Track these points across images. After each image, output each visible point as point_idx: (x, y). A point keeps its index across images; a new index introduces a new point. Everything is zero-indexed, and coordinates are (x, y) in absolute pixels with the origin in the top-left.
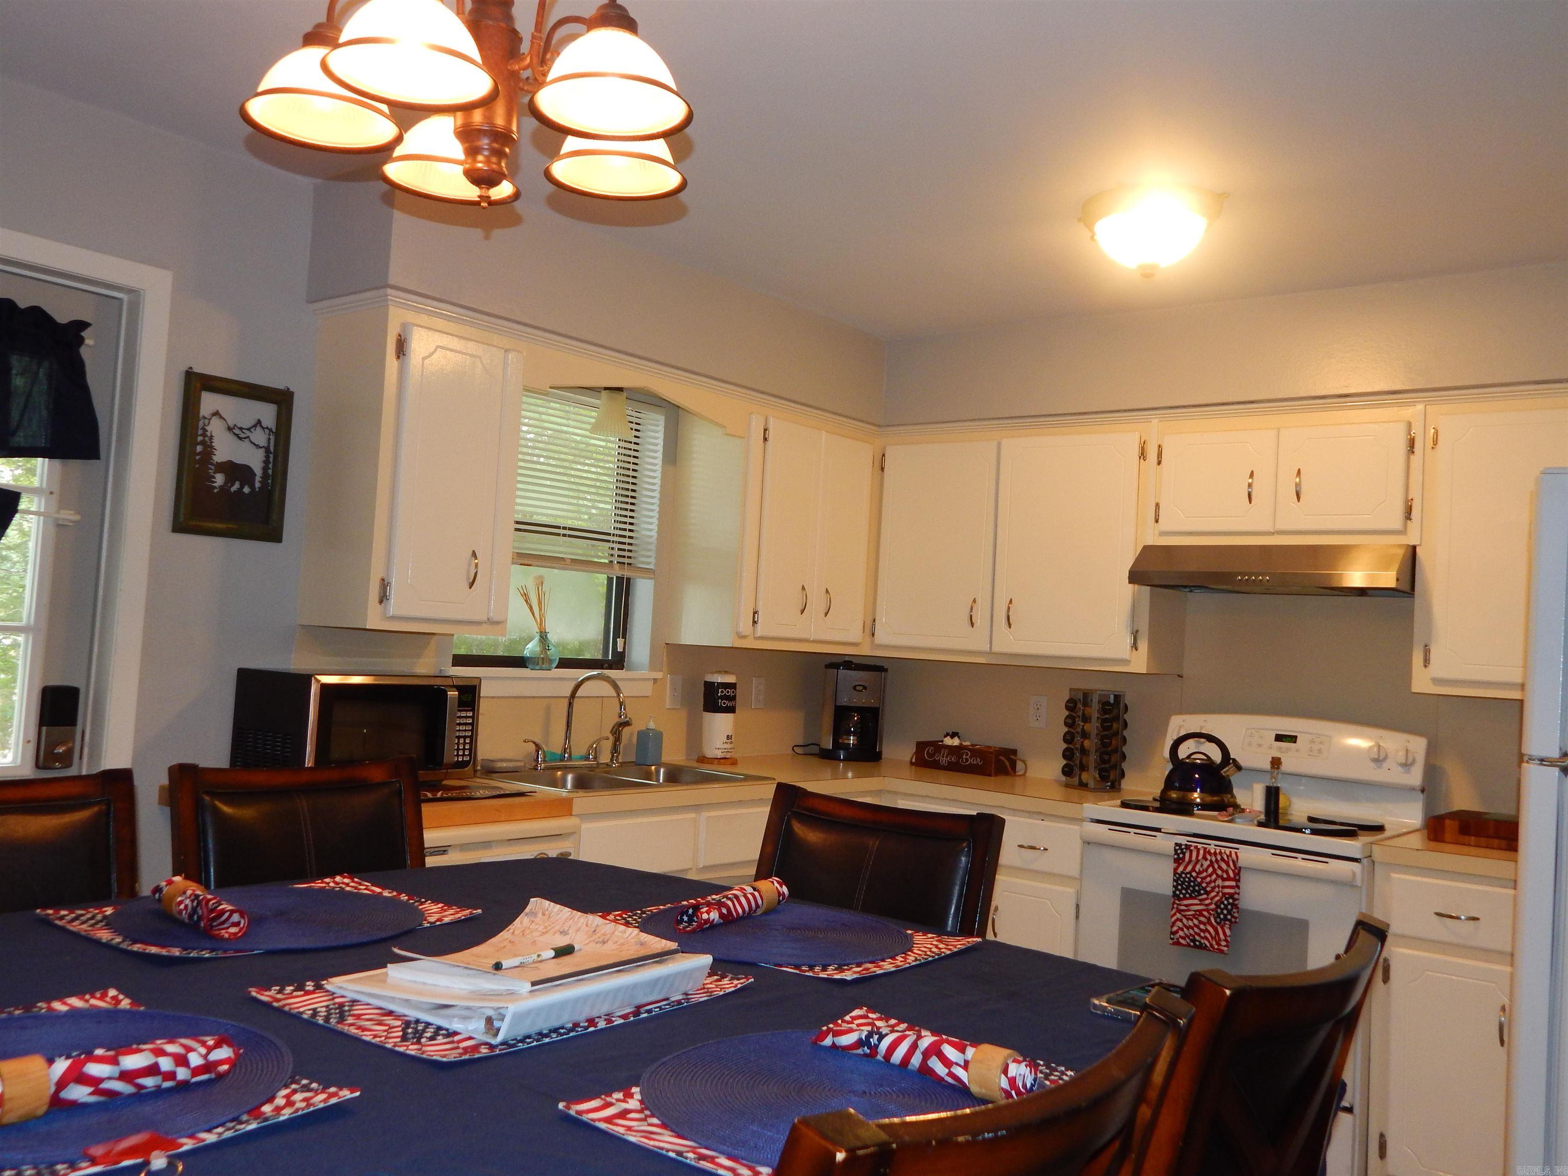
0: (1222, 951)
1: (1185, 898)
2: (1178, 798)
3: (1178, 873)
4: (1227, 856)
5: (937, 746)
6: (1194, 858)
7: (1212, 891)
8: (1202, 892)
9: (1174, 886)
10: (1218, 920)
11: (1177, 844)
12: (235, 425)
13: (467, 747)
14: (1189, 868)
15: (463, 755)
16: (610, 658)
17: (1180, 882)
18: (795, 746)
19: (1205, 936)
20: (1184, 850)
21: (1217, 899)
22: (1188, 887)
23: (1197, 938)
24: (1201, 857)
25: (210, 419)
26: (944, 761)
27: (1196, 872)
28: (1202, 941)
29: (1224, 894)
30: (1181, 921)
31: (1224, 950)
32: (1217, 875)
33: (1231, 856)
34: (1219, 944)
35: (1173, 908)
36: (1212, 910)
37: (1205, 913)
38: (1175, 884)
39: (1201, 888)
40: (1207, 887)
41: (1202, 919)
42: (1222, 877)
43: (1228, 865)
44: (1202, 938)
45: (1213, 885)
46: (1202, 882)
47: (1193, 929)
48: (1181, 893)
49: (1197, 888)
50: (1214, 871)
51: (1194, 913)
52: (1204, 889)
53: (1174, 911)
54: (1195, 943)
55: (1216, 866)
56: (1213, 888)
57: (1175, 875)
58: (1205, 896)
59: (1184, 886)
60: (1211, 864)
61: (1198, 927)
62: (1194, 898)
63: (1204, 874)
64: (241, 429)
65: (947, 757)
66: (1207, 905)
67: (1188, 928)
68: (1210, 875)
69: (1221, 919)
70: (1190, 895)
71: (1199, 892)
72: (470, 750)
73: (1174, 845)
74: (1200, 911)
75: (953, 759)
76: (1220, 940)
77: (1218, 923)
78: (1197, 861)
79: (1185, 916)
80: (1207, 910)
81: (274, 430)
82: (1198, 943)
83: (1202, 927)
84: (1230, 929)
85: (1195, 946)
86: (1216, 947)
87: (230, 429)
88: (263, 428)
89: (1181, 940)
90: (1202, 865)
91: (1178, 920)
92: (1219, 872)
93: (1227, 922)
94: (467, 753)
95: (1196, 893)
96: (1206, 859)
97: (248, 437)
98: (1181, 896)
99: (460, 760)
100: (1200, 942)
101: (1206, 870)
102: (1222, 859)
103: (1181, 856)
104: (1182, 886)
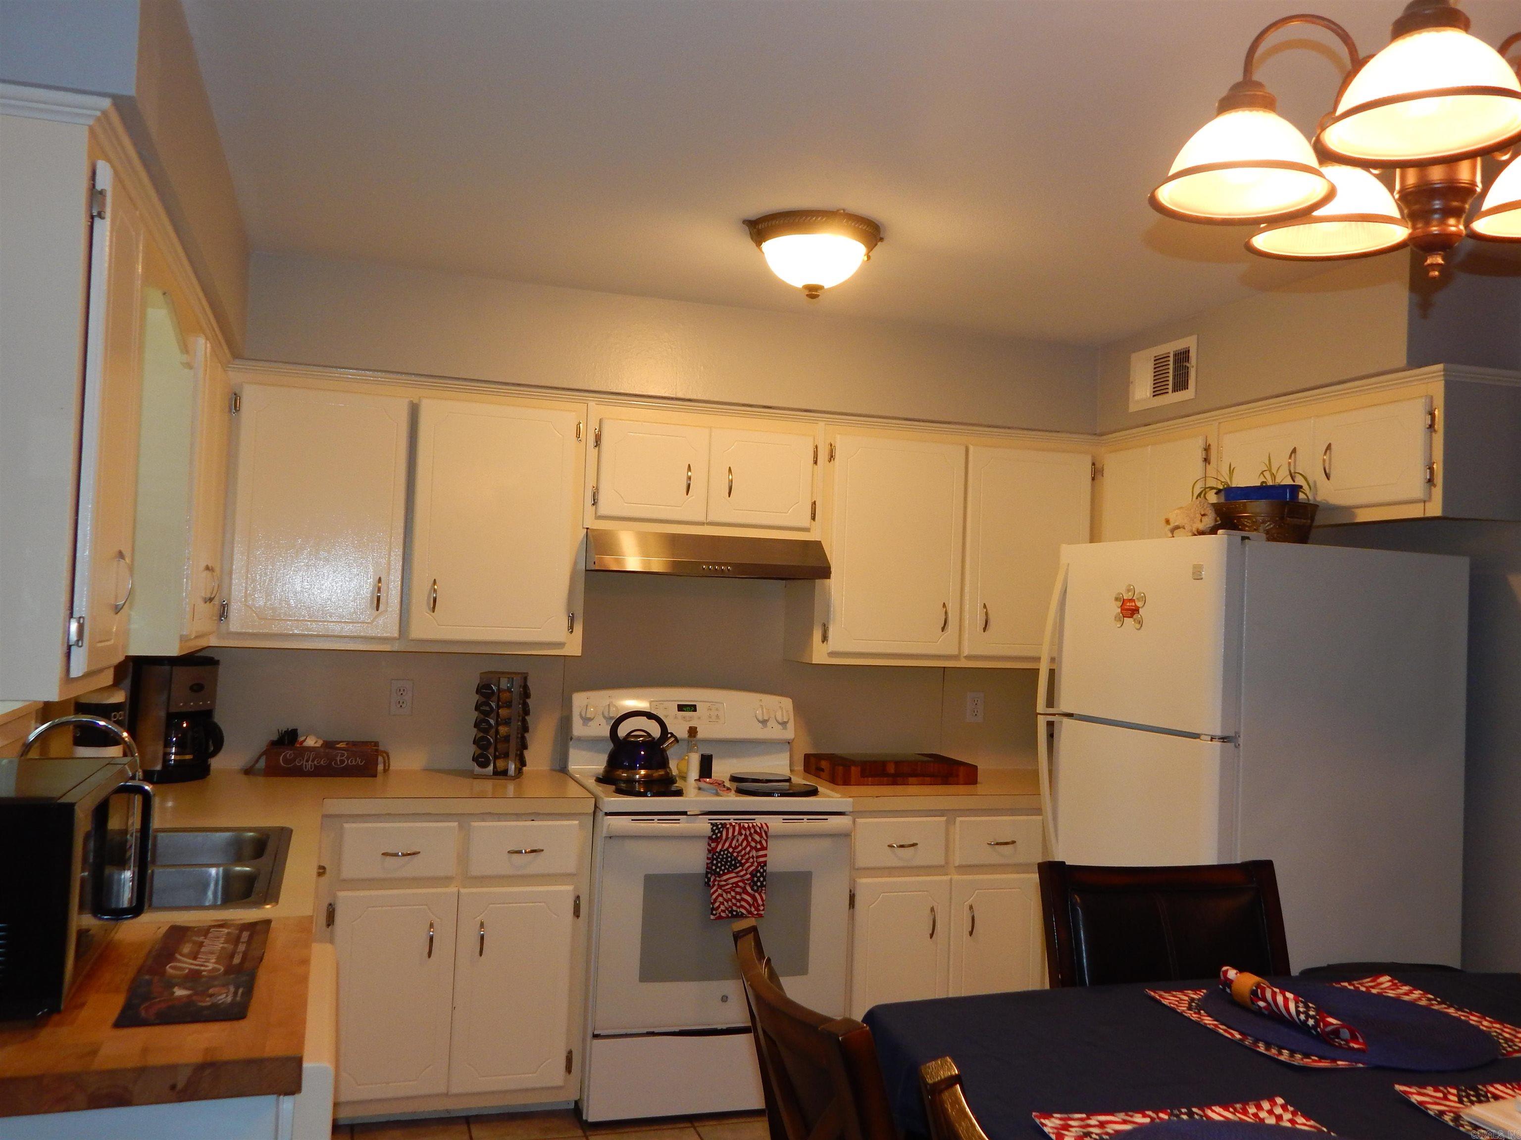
0: (760, 916)
1: (724, 874)
3: (717, 852)
4: (760, 828)
6: (730, 835)
7: (747, 861)
8: (738, 865)
10: (756, 888)
11: (713, 824)
14: (727, 846)
17: (719, 860)
19: (742, 905)
20: (721, 829)
21: (752, 868)
22: (726, 863)
23: (734, 908)
24: (736, 833)
26: (309, 766)
27: (732, 847)
28: (739, 910)
29: (759, 863)
30: (721, 895)
31: (762, 914)
32: (751, 846)
33: (763, 828)
34: (758, 910)
35: (714, 885)
36: (748, 880)
37: (741, 884)
38: (714, 862)
39: (737, 861)
40: (742, 859)
41: (738, 890)
42: (756, 848)
43: (761, 836)
44: (738, 907)
45: (747, 856)
46: (738, 856)
47: (731, 901)
48: (721, 870)
49: (733, 862)
50: (748, 844)
51: (732, 886)
52: (740, 862)
53: (715, 888)
54: (732, 914)
55: (750, 839)
57: (708, 854)
58: (740, 868)
59: (723, 863)
60: (746, 838)
61: (734, 898)
62: (732, 872)
63: (740, 848)
65: (313, 761)
66: (742, 876)
67: (728, 901)
68: (745, 849)
69: (758, 887)
70: (728, 869)
71: (735, 864)
73: (707, 826)
74: (736, 883)
75: (322, 763)
76: (759, 905)
77: (755, 891)
78: (734, 837)
79: (724, 891)
80: (743, 881)
82: (734, 913)
83: (738, 897)
84: (765, 893)
85: (733, 916)
86: (756, 913)
89: (723, 915)
90: (738, 840)
91: (719, 895)
92: (753, 844)
93: (763, 888)
95: (733, 867)
96: (741, 834)
98: (721, 872)
100: (736, 911)
101: (741, 845)
102: (756, 832)
103: (719, 835)
104: (721, 863)
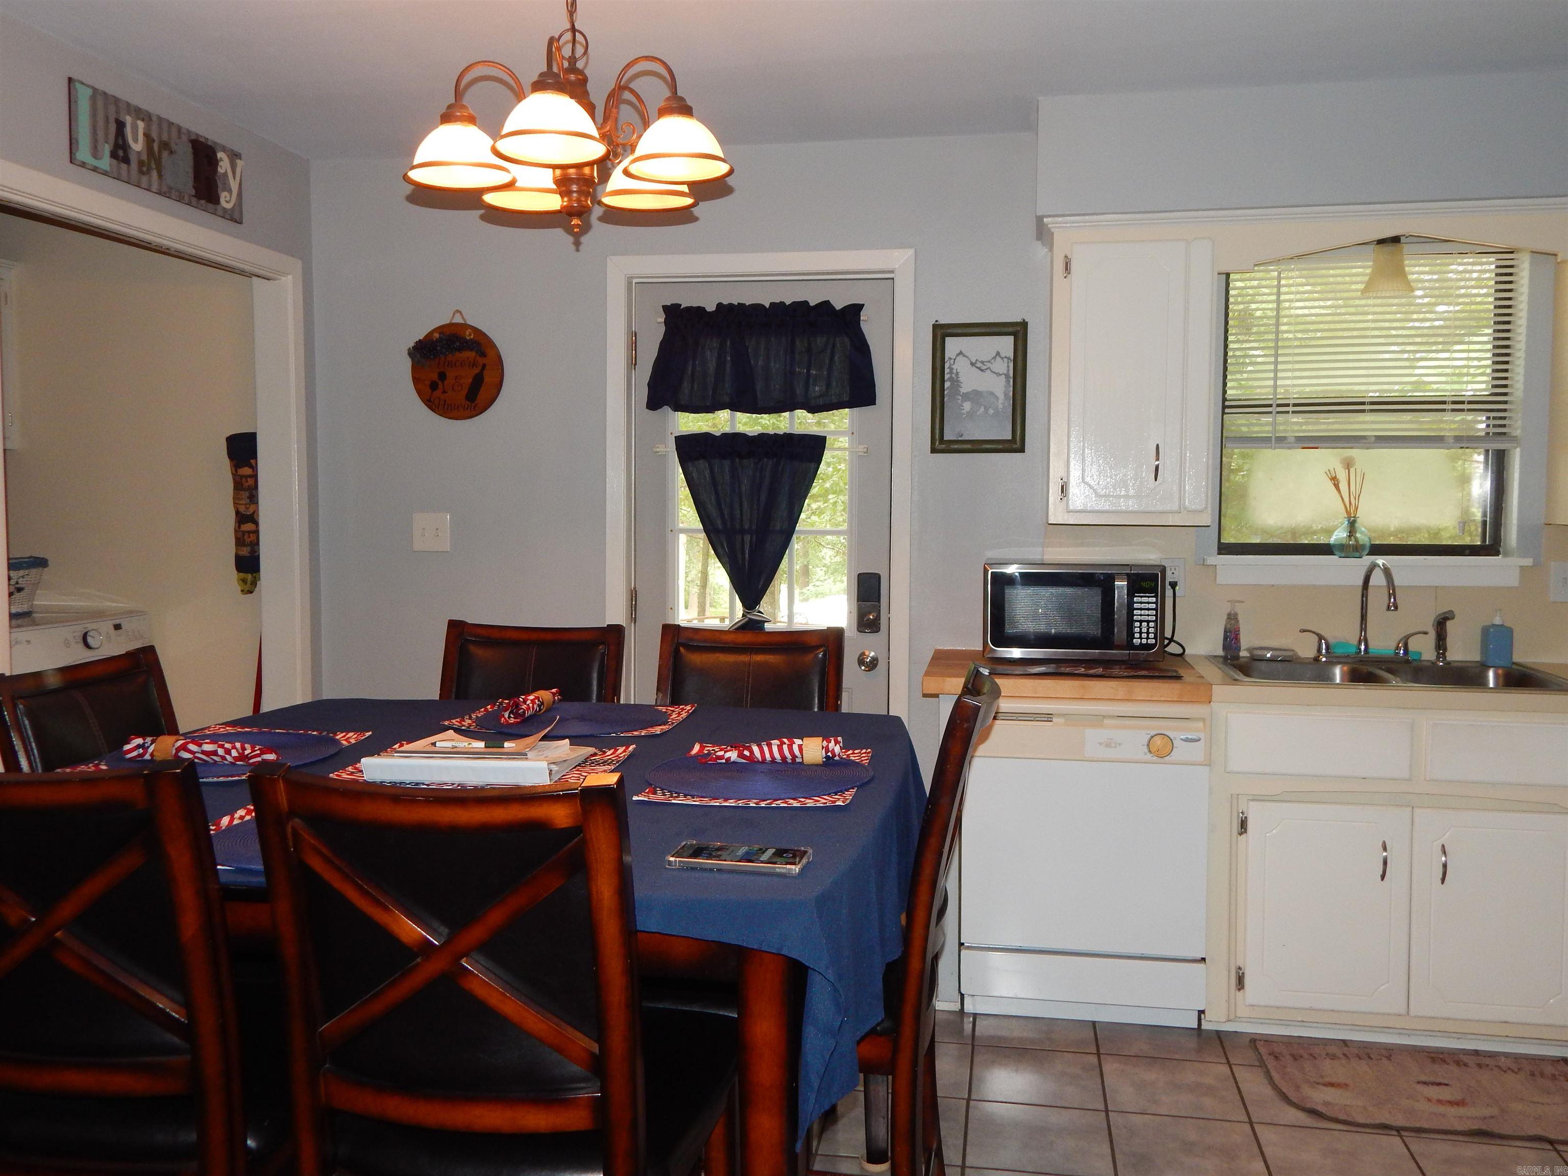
12: (977, 360)
13: (1152, 630)
15: (1148, 638)
16: (1487, 543)
25: (955, 359)
64: (982, 362)
72: (1156, 634)
81: (1012, 358)
87: (972, 364)
88: (1002, 358)
94: (1151, 636)
97: (989, 368)
99: (1143, 642)
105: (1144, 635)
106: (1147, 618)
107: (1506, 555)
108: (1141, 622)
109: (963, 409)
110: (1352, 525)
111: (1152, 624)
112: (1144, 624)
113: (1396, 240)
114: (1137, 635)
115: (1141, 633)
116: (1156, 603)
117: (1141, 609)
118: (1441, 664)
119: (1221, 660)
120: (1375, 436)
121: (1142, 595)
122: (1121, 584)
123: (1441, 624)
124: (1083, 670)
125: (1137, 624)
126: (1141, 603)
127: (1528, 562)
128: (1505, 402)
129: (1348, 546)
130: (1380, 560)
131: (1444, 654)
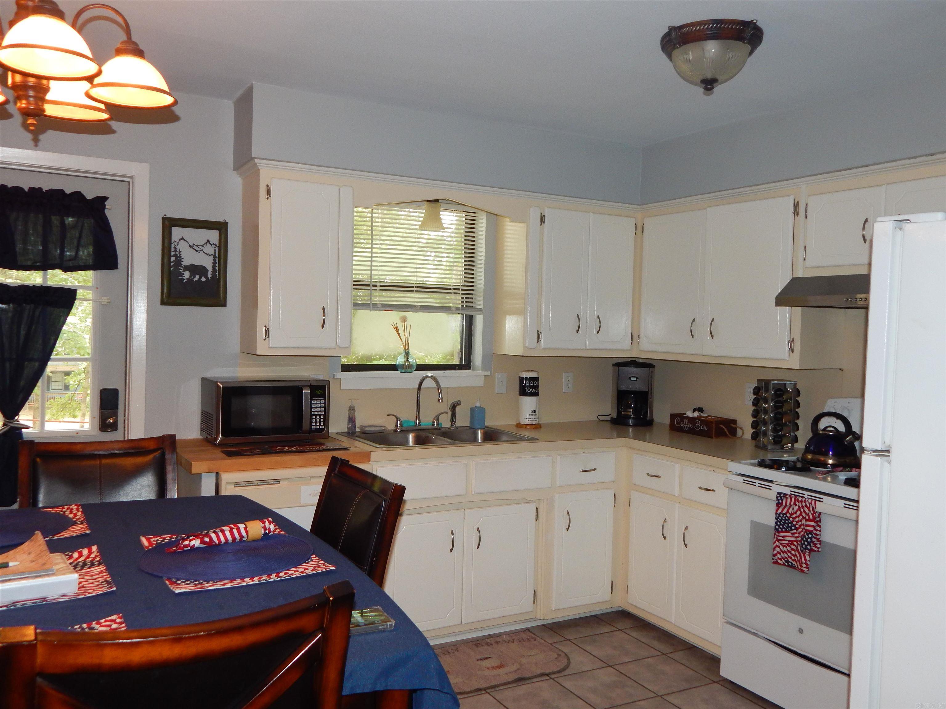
0: (803, 571)
1: (782, 532)
2: (812, 459)
3: (778, 514)
4: (809, 504)
5: (682, 417)
6: (788, 503)
8: (793, 528)
9: (775, 522)
10: (802, 549)
11: (778, 493)
12: (194, 244)
13: (322, 420)
14: (785, 511)
15: (320, 425)
16: (463, 363)
17: (779, 520)
18: (599, 415)
19: (795, 559)
20: (783, 498)
21: (802, 533)
22: (784, 523)
23: (790, 560)
24: (792, 503)
25: (178, 242)
26: (685, 427)
27: (789, 513)
28: (793, 563)
29: (806, 530)
30: (779, 547)
32: (803, 516)
33: (812, 504)
34: (801, 566)
35: (774, 537)
36: (799, 541)
37: (795, 543)
38: (776, 521)
39: (792, 525)
40: (796, 524)
41: (793, 547)
42: (805, 518)
43: (809, 510)
44: (793, 560)
45: (800, 523)
46: (793, 521)
47: (787, 554)
48: (780, 527)
49: (790, 525)
50: (801, 514)
51: (788, 542)
52: (795, 526)
53: (775, 540)
54: (787, 563)
55: (802, 510)
56: (800, 526)
57: (776, 515)
58: (795, 531)
59: (782, 523)
60: (799, 509)
61: (790, 552)
62: (788, 532)
63: (795, 516)
64: (197, 246)
65: (687, 425)
66: (796, 537)
67: (784, 552)
68: (798, 517)
69: (804, 548)
70: (785, 529)
71: (791, 527)
72: (324, 422)
73: (776, 494)
74: (792, 541)
75: (690, 426)
76: (802, 563)
77: (802, 551)
78: (791, 506)
79: (781, 544)
80: (796, 541)
81: (218, 245)
82: (790, 564)
83: (793, 552)
84: (809, 556)
85: (788, 566)
86: (800, 567)
87: (191, 246)
88: (211, 245)
89: (779, 561)
90: (793, 509)
91: (777, 546)
92: (804, 515)
93: (807, 551)
94: (322, 424)
95: (789, 529)
96: (796, 505)
97: (202, 250)
98: (780, 530)
99: (317, 428)
100: (791, 563)
101: (796, 513)
102: (806, 506)
103: (780, 501)
104: (780, 523)
105: (318, 424)
106: (319, 413)
107: (474, 370)
108: (316, 415)
109: (184, 276)
110: (407, 353)
111: (322, 417)
112: (318, 417)
113: (437, 201)
114: (314, 424)
115: (316, 422)
116: (325, 403)
117: (316, 408)
118: (453, 429)
119: (346, 434)
120: (420, 305)
121: (316, 399)
122: (306, 392)
123: (453, 408)
124: (287, 448)
125: (314, 417)
126: (316, 404)
127: (488, 373)
128: (473, 290)
129: (406, 366)
130: (429, 373)
131: (454, 424)
